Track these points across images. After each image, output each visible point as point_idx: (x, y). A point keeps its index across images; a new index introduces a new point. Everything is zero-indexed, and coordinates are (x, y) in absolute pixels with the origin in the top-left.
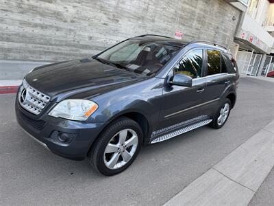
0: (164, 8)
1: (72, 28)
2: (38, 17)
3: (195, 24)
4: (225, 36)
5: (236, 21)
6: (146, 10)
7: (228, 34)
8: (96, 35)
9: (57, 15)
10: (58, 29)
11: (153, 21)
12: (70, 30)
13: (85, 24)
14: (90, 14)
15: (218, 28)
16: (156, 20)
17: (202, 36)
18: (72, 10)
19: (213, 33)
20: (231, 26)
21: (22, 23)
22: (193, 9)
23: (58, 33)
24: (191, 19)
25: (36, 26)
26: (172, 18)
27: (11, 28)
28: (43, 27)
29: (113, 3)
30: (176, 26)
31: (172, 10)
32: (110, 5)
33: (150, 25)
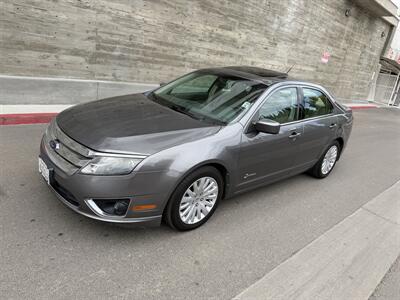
0: (316, 29)
1: (241, 54)
2: (221, 45)
3: (343, 44)
4: (371, 56)
5: (385, 38)
6: (301, 31)
7: (375, 54)
8: (258, 60)
9: (233, 42)
10: (231, 55)
11: (305, 43)
12: (240, 56)
13: (251, 49)
14: (256, 39)
15: (365, 47)
16: (308, 41)
17: (348, 57)
18: (244, 36)
19: (359, 53)
20: (379, 43)
21: (210, 51)
22: (343, 26)
23: (231, 60)
24: (340, 38)
25: (217, 53)
26: (322, 39)
27: (202, 56)
28: (222, 54)
29: (275, 26)
30: (325, 46)
31: (324, 30)
32: (272, 29)
33: (301, 47)
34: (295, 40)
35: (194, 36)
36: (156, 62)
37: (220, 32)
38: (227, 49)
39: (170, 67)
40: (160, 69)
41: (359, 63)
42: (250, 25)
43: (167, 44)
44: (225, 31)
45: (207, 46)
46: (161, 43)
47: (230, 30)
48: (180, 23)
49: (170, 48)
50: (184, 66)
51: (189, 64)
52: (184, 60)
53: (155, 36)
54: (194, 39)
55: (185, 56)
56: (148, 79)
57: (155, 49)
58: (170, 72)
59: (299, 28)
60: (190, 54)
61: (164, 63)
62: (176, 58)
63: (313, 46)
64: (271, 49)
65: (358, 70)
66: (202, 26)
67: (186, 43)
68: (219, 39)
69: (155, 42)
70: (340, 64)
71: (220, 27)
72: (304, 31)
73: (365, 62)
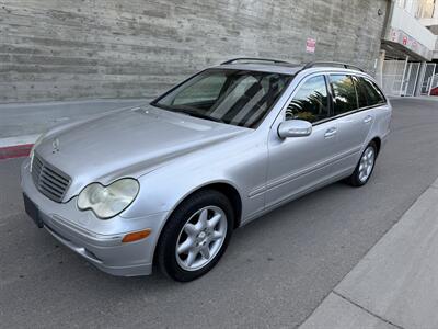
0: (292, 9)
1: (188, 49)
2: (152, 38)
3: (331, 27)
4: (369, 40)
5: (383, 17)
6: (271, 14)
7: (373, 37)
8: (216, 56)
9: (171, 33)
10: (173, 52)
11: (280, 28)
12: (186, 52)
13: (201, 41)
14: (207, 28)
15: (360, 29)
16: (283, 25)
17: (340, 43)
18: (187, 25)
19: (354, 37)
20: (377, 24)
21: (136, 48)
22: (327, 5)
23: (173, 58)
24: (325, 20)
25: (149, 50)
26: (302, 22)
27: (124, 56)
28: (157, 51)
29: (232, 9)
30: (308, 32)
31: (302, 11)
32: (228, 12)
33: (276, 34)
34: (265, 26)
35: (104, 28)
36: (45, 70)
37: (145, 20)
38: (162, 43)
39: (72, 76)
40: (54, 79)
41: (356, 50)
42: (193, 9)
43: (59, 43)
44: (154, 19)
45: (130, 40)
46: (46, 42)
47: (163, 17)
48: (74, 11)
49: (65, 48)
50: (95, 72)
51: (104, 68)
52: (95, 63)
53: (33, 33)
54: (106, 32)
55: (94, 58)
56: (36, 96)
57: (36, 51)
58: (74, 82)
59: (268, 9)
60: (104, 54)
61: (60, 71)
62: (80, 62)
63: (290, 31)
64: (232, 39)
65: (356, 57)
66: (114, 14)
67: (92, 39)
68: (147, 30)
69: (34, 40)
70: (332, 53)
71: (146, 13)
72: (276, 14)
73: (363, 48)
